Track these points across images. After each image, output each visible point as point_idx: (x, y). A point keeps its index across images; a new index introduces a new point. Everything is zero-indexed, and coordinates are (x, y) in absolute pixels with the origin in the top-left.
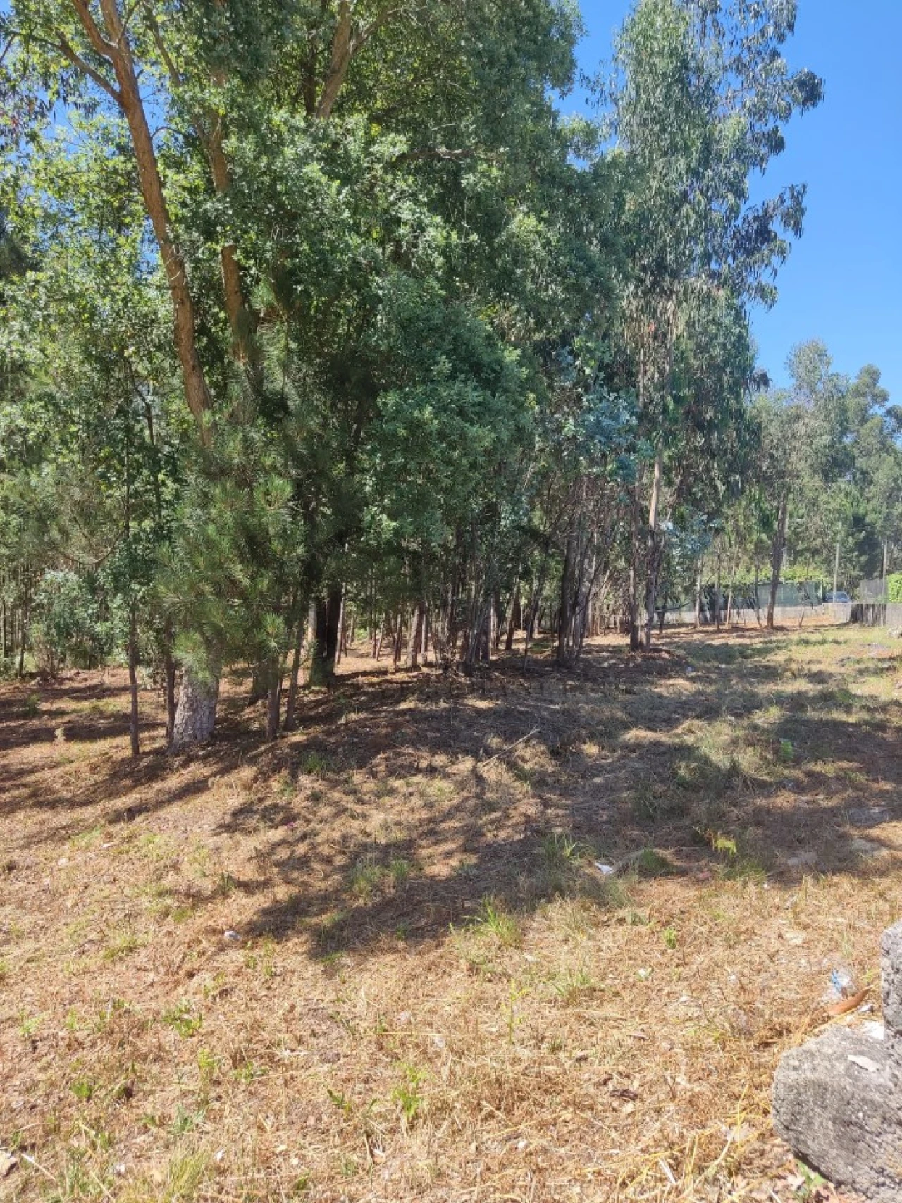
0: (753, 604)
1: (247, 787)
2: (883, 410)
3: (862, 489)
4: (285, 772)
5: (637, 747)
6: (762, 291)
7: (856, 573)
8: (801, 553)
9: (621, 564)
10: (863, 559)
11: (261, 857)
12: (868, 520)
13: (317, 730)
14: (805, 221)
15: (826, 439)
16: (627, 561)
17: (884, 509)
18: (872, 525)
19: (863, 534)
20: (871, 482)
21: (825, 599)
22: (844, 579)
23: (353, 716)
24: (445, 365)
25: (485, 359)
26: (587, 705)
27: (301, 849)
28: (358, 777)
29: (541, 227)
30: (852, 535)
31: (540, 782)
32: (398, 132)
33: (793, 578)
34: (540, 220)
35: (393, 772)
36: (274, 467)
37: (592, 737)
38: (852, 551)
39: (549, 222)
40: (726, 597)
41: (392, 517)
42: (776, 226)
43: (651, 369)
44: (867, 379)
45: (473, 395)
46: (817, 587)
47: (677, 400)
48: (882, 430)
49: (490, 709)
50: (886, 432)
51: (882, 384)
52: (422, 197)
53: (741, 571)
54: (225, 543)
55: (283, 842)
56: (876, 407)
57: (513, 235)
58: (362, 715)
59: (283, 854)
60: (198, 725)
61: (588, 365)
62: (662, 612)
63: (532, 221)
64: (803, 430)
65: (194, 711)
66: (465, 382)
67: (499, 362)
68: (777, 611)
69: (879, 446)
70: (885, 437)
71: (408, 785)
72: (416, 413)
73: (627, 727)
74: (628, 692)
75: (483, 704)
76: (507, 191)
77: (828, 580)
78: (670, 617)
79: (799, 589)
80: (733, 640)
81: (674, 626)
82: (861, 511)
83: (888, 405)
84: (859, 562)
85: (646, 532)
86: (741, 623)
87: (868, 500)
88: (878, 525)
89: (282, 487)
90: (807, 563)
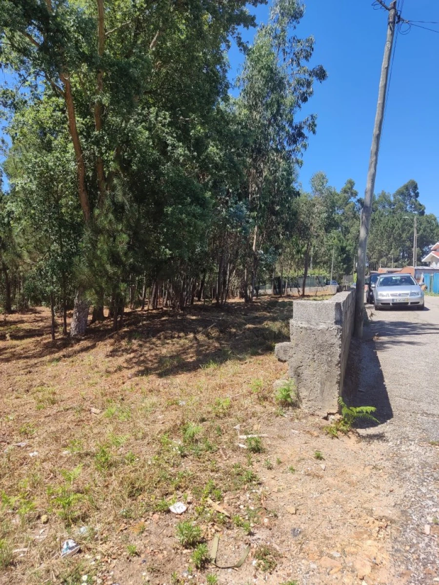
0: (297, 286)
1: (112, 345)
2: (356, 200)
3: (345, 235)
4: (126, 339)
5: (249, 329)
6: (297, 162)
7: (341, 272)
8: (319, 263)
9: (241, 267)
10: (345, 266)
11: (127, 361)
12: (347, 249)
13: (133, 327)
14: (316, 129)
15: (325, 215)
16: (244, 266)
17: (354, 244)
18: (349, 251)
19: (345, 255)
20: (349, 232)
21: (327, 284)
22: (337, 275)
23: (145, 322)
24: (189, 200)
25: (200, 197)
26: (230, 318)
27: (142, 358)
28: (154, 340)
29: (218, 151)
30: (340, 256)
31: (218, 339)
32: (166, 111)
33: (314, 274)
34: (217, 149)
35: (166, 338)
36: (121, 230)
37: (233, 327)
38: (340, 263)
39: (221, 150)
40: (285, 282)
41: (170, 250)
42: (305, 131)
43: (254, 185)
44: (349, 186)
45: (199, 210)
46: (324, 278)
47: (265, 203)
48: (354, 208)
49: (196, 319)
50: (355, 209)
51: (355, 188)
52: (174, 135)
53: (292, 272)
54: (105, 258)
55: (134, 357)
56: (352, 198)
57: (208, 154)
58: (147, 322)
59: (135, 360)
60: (81, 328)
61: (231, 189)
62: (257, 289)
63: (215, 150)
64: (316, 210)
65: (79, 322)
66: (196, 206)
67: (205, 198)
68: (307, 289)
69: (352, 216)
70: (355, 212)
71: (172, 341)
72: (180, 216)
73: (246, 324)
74: (245, 315)
75: (194, 318)
76: (207, 137)
77: (328, 275)
78: (261, 291)
79: (316, 279)
80: (286, 300)
81: (263, 295)
82: (344, 245)
83: (358, 197)
84: (343, 267)
85: (251, 254)
86: (290, 293)
87: (348, 240)
88: (352, 251)
89: (125, 237)
90: (321, 267)
